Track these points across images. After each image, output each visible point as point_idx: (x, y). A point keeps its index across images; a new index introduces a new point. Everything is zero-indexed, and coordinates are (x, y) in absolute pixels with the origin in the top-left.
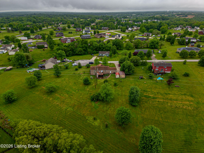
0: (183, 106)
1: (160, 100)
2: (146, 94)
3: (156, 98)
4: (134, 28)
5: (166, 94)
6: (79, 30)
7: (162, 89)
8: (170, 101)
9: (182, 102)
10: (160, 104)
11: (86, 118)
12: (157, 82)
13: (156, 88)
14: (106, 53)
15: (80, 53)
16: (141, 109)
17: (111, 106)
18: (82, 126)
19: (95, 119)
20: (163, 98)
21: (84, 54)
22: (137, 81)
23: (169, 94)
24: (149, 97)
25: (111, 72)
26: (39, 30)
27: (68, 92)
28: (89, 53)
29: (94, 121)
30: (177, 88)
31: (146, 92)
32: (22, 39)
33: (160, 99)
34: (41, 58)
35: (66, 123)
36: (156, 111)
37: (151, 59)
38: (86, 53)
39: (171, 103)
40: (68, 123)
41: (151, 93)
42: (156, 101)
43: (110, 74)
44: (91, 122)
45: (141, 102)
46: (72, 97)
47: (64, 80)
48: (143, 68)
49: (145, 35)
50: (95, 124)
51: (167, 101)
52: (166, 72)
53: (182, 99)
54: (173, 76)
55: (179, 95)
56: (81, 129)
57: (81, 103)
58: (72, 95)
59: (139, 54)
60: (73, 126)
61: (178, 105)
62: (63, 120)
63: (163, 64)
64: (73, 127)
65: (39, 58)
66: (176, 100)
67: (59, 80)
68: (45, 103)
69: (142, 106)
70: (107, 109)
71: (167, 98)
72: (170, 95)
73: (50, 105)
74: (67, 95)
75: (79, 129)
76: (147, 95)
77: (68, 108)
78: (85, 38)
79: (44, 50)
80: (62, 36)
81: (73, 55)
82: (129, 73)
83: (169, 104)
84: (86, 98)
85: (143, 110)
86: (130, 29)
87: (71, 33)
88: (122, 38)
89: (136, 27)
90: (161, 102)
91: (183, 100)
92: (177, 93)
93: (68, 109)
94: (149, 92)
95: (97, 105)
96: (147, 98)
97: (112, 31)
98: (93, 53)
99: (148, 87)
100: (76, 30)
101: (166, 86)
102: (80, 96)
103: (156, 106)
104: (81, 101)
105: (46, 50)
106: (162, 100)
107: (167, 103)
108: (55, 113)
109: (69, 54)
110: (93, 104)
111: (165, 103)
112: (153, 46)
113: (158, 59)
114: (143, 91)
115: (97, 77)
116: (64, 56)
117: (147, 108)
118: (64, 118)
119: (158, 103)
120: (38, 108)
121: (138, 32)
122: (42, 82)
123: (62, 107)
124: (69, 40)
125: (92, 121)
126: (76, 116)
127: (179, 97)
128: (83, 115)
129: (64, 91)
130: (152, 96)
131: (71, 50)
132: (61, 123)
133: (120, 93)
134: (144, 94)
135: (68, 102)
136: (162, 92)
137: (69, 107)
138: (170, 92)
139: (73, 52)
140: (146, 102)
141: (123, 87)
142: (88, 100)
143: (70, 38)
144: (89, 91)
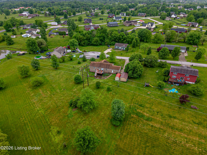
0: (187, 142)
1: (155, 125)
2: (140, 111)
3: (151, 120)
4: (181, 16)
5: (170, 117)
6: (111, 16)
7: (168, 107)
8: (170, 130)
9: (188, 135)
10: (152, 130)
11: (50, 128)
12: (166, 95)
13: (160, 103)
14: (123, 45)
15: (95, 43)
16: (122, 132)
17: (88, 118)
18: (40, 138)
19: (59, 132)
20: (162, 122)
21: (100, 45)
22: (139, 89)
23: (175, 118)
24: (143, 116)
25: (113, 71)
26: (72, 16)
27: (53, 90)
28: (106, 44)
29: (56, 135)
30: (193, 110)
31: (141, 108)
32: (52, 24)
33: (157, 123)
34: (57, 45)
35: (28, 129)
36: (141, 141)
37: (178, 60)
38: (103, 43)
39: (169, 134)
40: (29, 130)
41: (149, 111)
42: (149, 125)
43: (111, 75)
44: (52, 136)
45: (128, 122)
46: (53, 96)
47: (59, 73)
48: (157, 71)
49: (190, 25)
50: (55, 139)
51: (165, 128)
52: (187, 82)
53: (190, 131)
54: (194, 91)
55: (189, 122)
56: (37, 141)
57: (58, 107)
58: (53, 94)
59: (162, 52)
60: (32, 135)
61: (178, 139)
62: (27, 124)
63: (185, 70)
64: (31, 137)
65: (55, 45)
66: (181, 130)
67: (54, 73)
68: (24, 98)
69: (126, 127)
70: (81, 121)
71: (168, 124)
72: (175, 120)
73: (27, 102)
74: (50, 92)
75: (35, 141)
76: (142, 112)
77: (40, 110)
78: (111, 26)
79: (64, 37)
80: (90, 22)
81: (88, 45)
82: (133, 77)
83: (166, 135)
84: (67, 101)
85: (124, 134)
86: (173, 16)
87: (102, 19)
88: (156, 27)
89: (184, 15)
90: (156, 127)
91: (191, 133)
92: (189, 118)
93: (40, 112)
94: (147, 108)
95: (73, 113)
96: (139, 116)
97: (149, 18)
98: (110, 45)
99: (148, 101)
100: (109, 16)
101: (176, 103)
102: (62, 97)
103: (145, 133)
104: (59, 104)
105: (66, 37)
106: (158, 126)
107: (165, 131)
108: (25, 113)
109: (84, 43)
110: (70, 111)
111: (161, 130)
112: (191, 42)
113: (187, 61)
114: (139, 105)
115: (96, 76)
116: (76, 45)
117: (131, 132)
118: (30, 122)
119: (151, 128)
120: (16, 103)
121: (184, 20)
122: (38, 73)
123: (37, 106)
124: (92, 27)
125: (54, 134)
126: (42, 123)
127: (187, 126)
128: (50, 123)
129: (51, 87)
130: (148, 115)
131: (87, 39)
132: (24, 127)
133: (108, 102)
134: (138, 110)
135: (45, 103)
136: (165, 112)
137: (42, 109)
138: (177, 115)
139: (89, 41)
140: (134, 123)
141: (117, 94)
142: (67, 104)
143: (95, 25)
144: (75, 92)
